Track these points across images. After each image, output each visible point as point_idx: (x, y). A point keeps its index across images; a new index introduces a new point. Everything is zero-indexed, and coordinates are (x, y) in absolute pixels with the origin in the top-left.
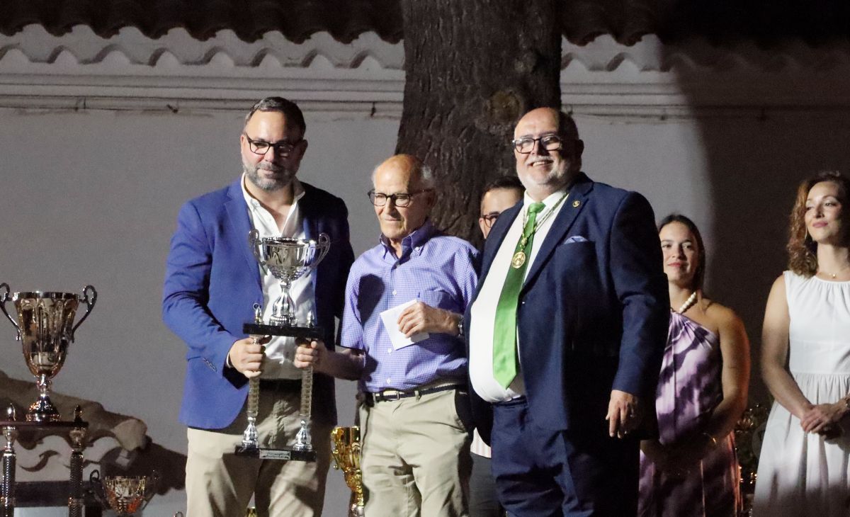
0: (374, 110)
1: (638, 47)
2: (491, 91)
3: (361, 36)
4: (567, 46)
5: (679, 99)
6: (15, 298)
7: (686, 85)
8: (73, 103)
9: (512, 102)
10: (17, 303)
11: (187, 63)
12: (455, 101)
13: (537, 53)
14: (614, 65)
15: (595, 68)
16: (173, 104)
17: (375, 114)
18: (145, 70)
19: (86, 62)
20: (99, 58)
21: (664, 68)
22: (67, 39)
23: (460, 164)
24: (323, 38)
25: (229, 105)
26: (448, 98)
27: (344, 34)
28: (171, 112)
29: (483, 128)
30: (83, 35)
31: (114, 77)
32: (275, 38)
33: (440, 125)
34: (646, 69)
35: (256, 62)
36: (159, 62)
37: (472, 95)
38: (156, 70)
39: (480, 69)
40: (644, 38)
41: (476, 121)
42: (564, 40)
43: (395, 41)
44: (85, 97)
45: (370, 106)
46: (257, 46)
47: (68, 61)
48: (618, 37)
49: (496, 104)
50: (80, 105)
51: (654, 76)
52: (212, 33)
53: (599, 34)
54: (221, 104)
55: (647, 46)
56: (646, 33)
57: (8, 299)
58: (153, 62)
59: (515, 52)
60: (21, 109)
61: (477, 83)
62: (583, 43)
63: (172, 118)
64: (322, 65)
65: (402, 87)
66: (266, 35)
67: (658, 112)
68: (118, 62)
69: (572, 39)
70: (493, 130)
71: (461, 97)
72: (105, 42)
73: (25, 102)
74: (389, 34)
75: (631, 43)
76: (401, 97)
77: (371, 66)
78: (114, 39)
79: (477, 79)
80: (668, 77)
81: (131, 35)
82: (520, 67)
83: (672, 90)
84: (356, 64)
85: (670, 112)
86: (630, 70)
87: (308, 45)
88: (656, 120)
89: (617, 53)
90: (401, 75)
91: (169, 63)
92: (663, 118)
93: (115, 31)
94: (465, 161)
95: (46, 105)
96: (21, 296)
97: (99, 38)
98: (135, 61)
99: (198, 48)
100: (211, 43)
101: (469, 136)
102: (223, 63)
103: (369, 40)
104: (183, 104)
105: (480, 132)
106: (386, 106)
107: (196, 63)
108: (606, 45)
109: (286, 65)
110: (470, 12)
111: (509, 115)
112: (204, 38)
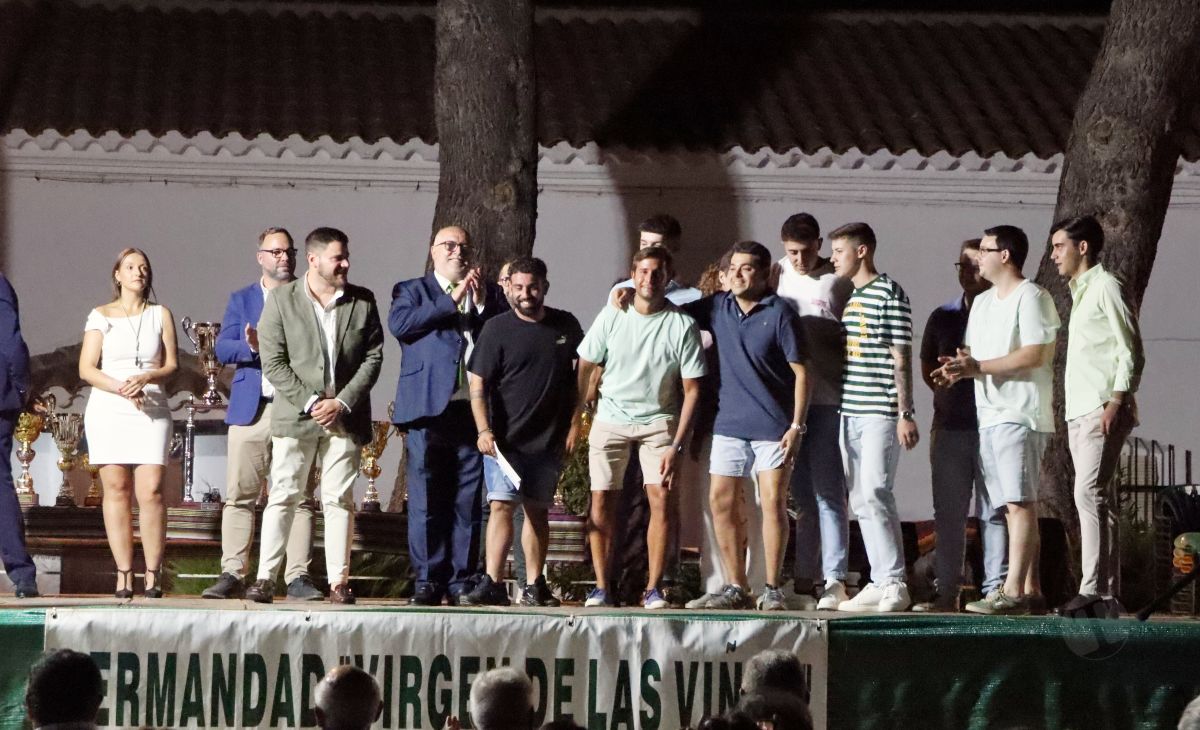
0: (418, 186)
1: (584, 150)
2: (495, 183)
3: (411, 140)
4: (541, 149)
5: (609, 182)
6: (194, 327)
7: (613, 173)
8: (228, 180)
9: (507, 191)
10: (196, 330)
11: (301, 156)
12: (471, 190)
13: (523, 159)
14: (569, 161)
15: (557, 162)
16: (292, 182)
17: (421, 189)
18: (274, 160)
19: (237, 155)
20: (245, 153)
21: (601, 163)
22: (225, 140)
23: (474, 231)
24: (386, 142)
25: (327, 182)
26: (466, 189)
27: (400, 138)
28: (290, 188)
29: (489, 207)
30: (235, 138)
31: (255, 165)
32: (356, 141)
33: (461, 205)
34: (589, 163)
35: (345, 156)
36: (283, 155)
37: (482, 185)
38: (282, 160)
39: (487, 171)
40: (588, 144)
41: (485, 203)
42: (539, 145)
43: (432, 144)
44: (236, 177)
45: (416, 184)
46: (345, 146)
47: (224, 154)
48: (572, 143)
49: (497, 191)
50: (233, 182)
51: (595, 168)
52: (316, 138)
53: (560, 141)
54: (321, 182)
55: (590, 148)
56: (589, 141)
57: (190, 327)
58: (279, 155)
59: (509, 158)
60: (196, 184)
61: (486, 179)
62: (550, 146)
63: (290, 190)
64: (385, 158)
65: (438, 172)
66: (351, 139)
67: (596, 190)
68: (257, 155)
69: (543, 145)
70: (495, 208)
71: (475, 189)
72: (250, 143)
73: (198, 179)
74: (428, 137)
75: (579, 147)
76: (438, 178)
77: (417, 159)
78: (255, 141)
79: (485, 175)
80: (603, 168)
81: (265, 138)
82: (512, 169)
83: (606, 176)
84: (408, 157)
85: (603, 190)
86: (579, 163)
87: (377, 146)
88: (595, 195)
89: (569, 154)
90: (437, 165)
91: (289, 156)
92: (600, 194)
93: (256, 135)
94: (477, 227)
95: (210, 182)
96: (198, 325)
97: (245, 141)
98: (268, 155)
99: (306, 146)
100: (316, 144)
101: (480, 212)
102: (324, 156)
103: (416, 142)
104: (297, 182)
105: (487, 210)
106: (426, 184)
107: (306, 157)
108: (564, 147)
109: (363, 158)
110: (481, 135)
111: (505, 199)
112: (311, 141)
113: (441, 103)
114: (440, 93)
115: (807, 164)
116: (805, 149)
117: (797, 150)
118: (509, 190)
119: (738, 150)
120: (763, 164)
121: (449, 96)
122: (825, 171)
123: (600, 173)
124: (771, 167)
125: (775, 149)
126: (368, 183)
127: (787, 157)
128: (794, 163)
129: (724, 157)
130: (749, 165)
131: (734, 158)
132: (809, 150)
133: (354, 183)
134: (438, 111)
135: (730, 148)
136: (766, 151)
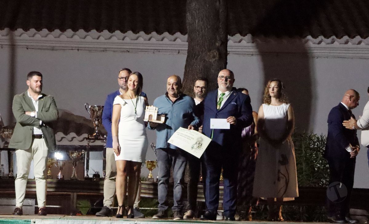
0: (179, 52)
1: (246, 37)
2: (210, 50)
3: (176, 33)
5: (256, 50)
6: (90, 107)
7: (258, 47)
8: (103, 49)
11: (132, 40)
12: (201, 53)
13: (221, 41)
14: (240, 41)
15: (235, 42)
16: (128, 50)
18: (121, 41)
19: (106, 39)
20: (110, 38)
21: (253, 43)
22: (102, 33)
24: (166, 34)
26: (199, 53)
27: (172, 33)
30: (106, 33)
31: (114, 43)
32: (154, 33)
33: (197, 59)
34: (248, 43)
35: (149, 40)
36: (125, 39)
37: (205, 51)
38: (124, 41)
39: (207, 45)
40: (248, 35)
41: (206, 58)
43: (185, 35)
44: (106, 48)
45: (178, 51)
46: (149, 36)
47: (102, 39)
48: (241, 34)
49: (211, 54)
50: (105, 50)
51: (250, 44)
52: (138, 32)
53: (236, 33)
55: (249, 37)
57: (88, 107)
58: (123, 39)
59: (216, 41)
60: (90, 51)
61: (206, 48)
62: (232, 36)
63: (128, 53)
64: (166, 40)
65: (187, 46)
66: (152, 33)
67: (251, 53)
68: (114, 39)
69: (229, 35)
70: (210, 60)
72: (112, 34)
73: (91, 49)
74: (183, 33)
75: (244, 36)
77: (179, 41)
78: (114, 33)
80: (254, 45)
81: (118, 32)
82: (217, 44)
83: (255, 48)
84: (175, 40)
85: (254, 53)
86: (244, 43)
87: (162, 36)
88: (251, 55)
89: (241, 39)
90: (187, 43)
91: (127, 40)
93: (114, 31)
94: (203, 68)
95: (96, 50)
97: (110, 33)
98: (119, 39)
99: (134, 36)
100: (138, 35)
101: (204, 62)
102: (141, 40)
103: (178, 34)
104: (131, 50)
105: (207, 61)
106: (183, 51)
107: (134, 40)
108: (238, 36)
109: (157, 40)
110: (205, 31)
111: (214, 57)
112: (136, 33)
113: (189, 17)
114: (188, 14)
115: (338, 43)
116: (337, 37)
117: (334, 37)
118: (216, 53)
119: (309, 37)
120: (320, 43)
121: (192, 15)
122: (346, 46)
123: (252, 47)
124: (323, 44)
125: (325, 37)
126: (159, 50)
127: (330, 40)
128: (333, 42)
129: (303, 40)
130: (314, 43)
131: (308, 40)
132: (339, 37)
133: (153, 50)
134: (187, 21)
135: (306, 37)
136: (321, 38)
